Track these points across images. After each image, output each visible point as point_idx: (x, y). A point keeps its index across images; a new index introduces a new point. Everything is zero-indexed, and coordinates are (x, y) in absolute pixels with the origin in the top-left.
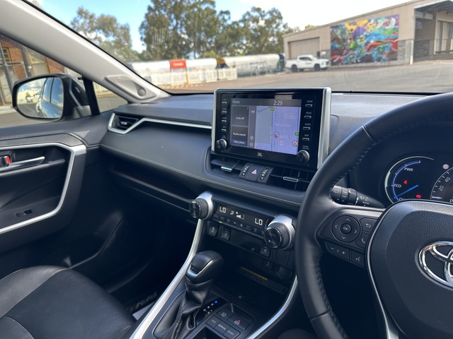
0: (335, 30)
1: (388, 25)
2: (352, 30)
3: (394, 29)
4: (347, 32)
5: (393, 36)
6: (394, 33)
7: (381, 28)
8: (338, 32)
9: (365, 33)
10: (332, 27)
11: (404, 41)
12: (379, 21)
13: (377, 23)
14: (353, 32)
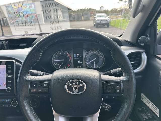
0: (8, 8)
1: (31, 7)
2: (16, 8)
3: (34, 9)
4: (14, 10)
5: (34, 12)
6: (34, 11)
7: (28, 8)
8: (10, 9)
9: (22, 10)
10: (6, 6)
11: (39, 14)
12: (27, 5)
13: (26, 6)
14: (17, 9)
